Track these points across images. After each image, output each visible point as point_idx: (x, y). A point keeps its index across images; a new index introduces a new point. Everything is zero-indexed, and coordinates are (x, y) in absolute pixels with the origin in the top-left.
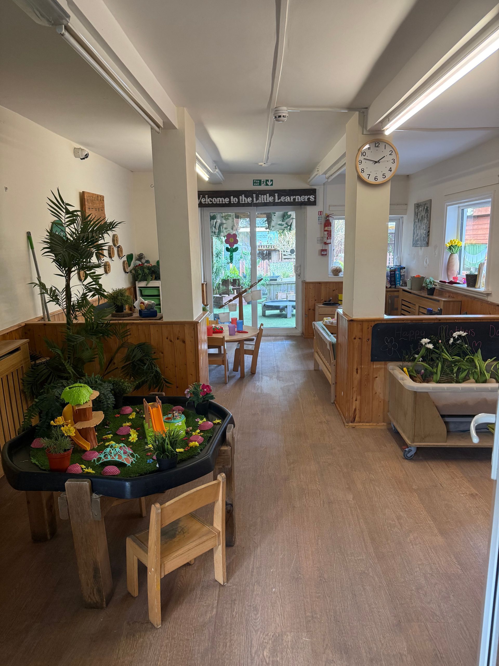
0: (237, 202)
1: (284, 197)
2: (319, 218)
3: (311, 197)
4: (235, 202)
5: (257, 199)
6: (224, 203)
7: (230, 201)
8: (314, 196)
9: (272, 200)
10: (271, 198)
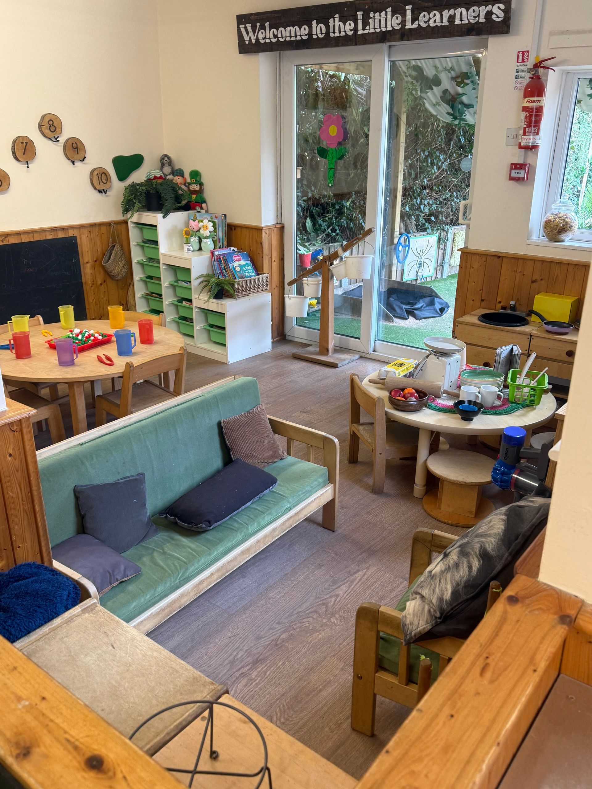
0: (323, 35)
1: (426, 13)
2: (518, 71)
3: (495, 9)
4: (320, 36)
5: (366, 24)
6: (299, 38)
7: (310, 34)
8: (502, 6)
9: (398, 24)
10: (397, 18)
